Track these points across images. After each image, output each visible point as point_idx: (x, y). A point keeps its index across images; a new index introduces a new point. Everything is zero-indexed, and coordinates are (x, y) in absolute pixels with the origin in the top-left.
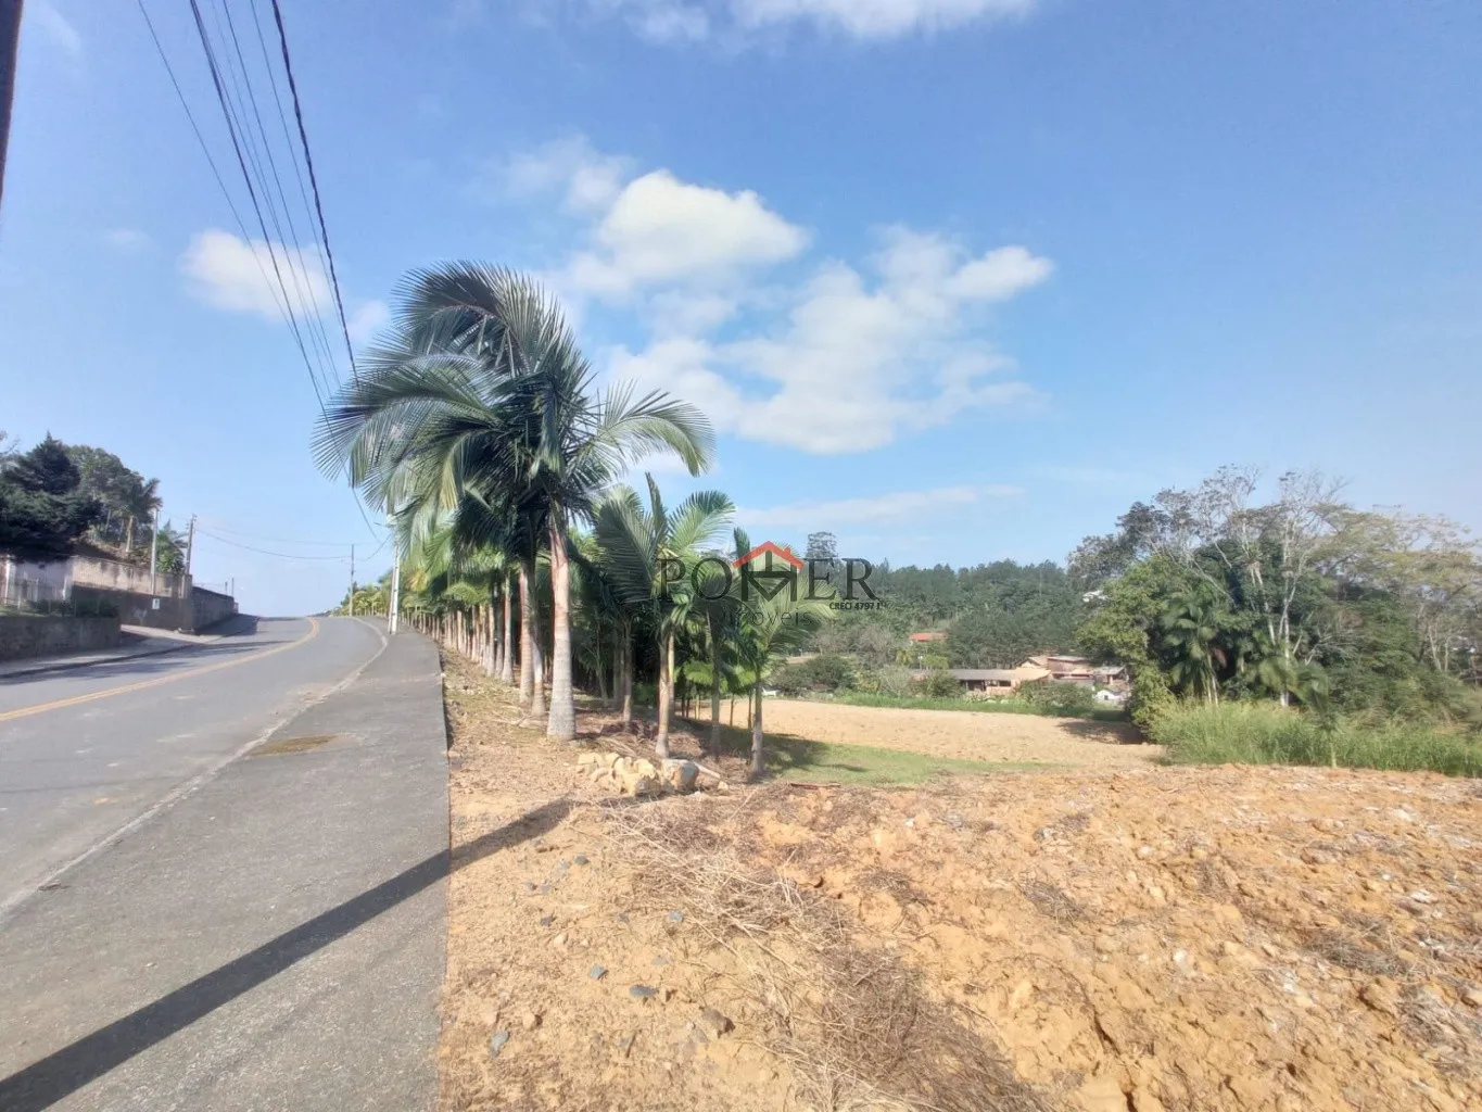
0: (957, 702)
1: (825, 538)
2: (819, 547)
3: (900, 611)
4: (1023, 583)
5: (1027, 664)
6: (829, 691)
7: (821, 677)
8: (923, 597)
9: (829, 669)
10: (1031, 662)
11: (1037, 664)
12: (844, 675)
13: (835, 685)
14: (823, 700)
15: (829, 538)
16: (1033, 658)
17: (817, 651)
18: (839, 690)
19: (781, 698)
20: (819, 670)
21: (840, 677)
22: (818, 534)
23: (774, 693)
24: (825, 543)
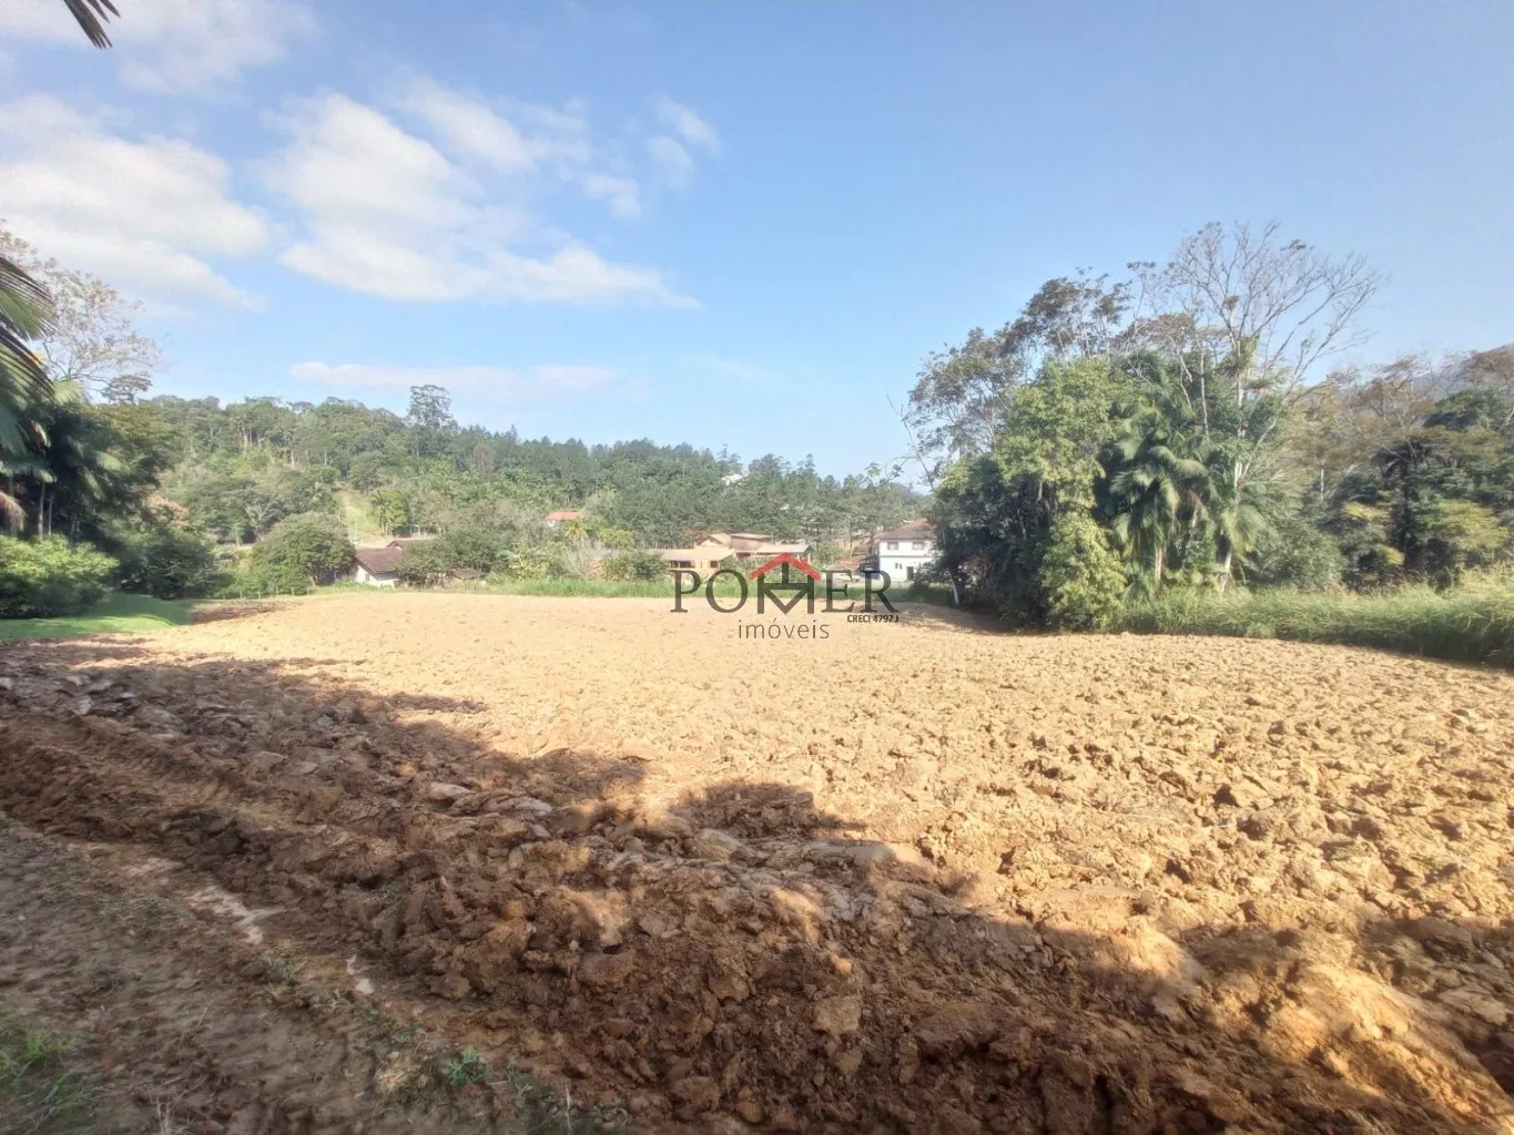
0: (655, 587)
1: (436, 393)
2: (427, 405)
3: (532, 487)
4: (666, 461)
5: (708, 543)
6: (482, 577)
7: (466, 558)
8: (558, 474)
9: (475, 546)
10: (712, 540)
11: (719, 543)
12: (498, 555)
13: (487, 569)
14: (476, 589)
15: (440, 394)
16: (714, 536)
17: (432, 530)
18: (493, 575)
19: (404, 590)
20: (462, 547)
21: (492, 557)
22: (426, 387)
23: (391, 582)
24: (435, 400)
